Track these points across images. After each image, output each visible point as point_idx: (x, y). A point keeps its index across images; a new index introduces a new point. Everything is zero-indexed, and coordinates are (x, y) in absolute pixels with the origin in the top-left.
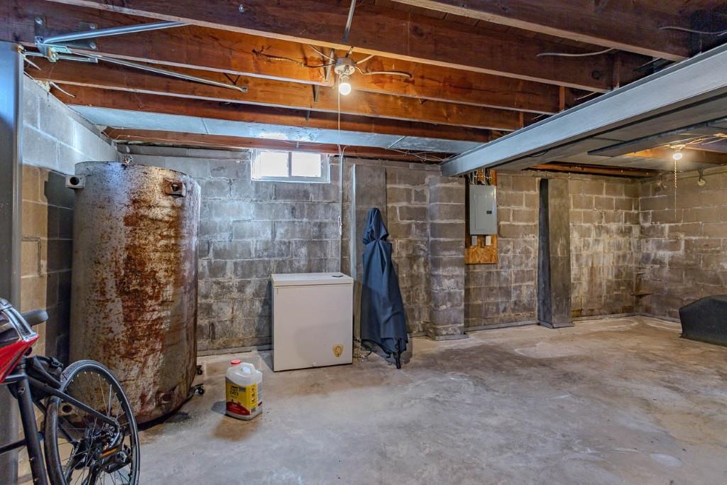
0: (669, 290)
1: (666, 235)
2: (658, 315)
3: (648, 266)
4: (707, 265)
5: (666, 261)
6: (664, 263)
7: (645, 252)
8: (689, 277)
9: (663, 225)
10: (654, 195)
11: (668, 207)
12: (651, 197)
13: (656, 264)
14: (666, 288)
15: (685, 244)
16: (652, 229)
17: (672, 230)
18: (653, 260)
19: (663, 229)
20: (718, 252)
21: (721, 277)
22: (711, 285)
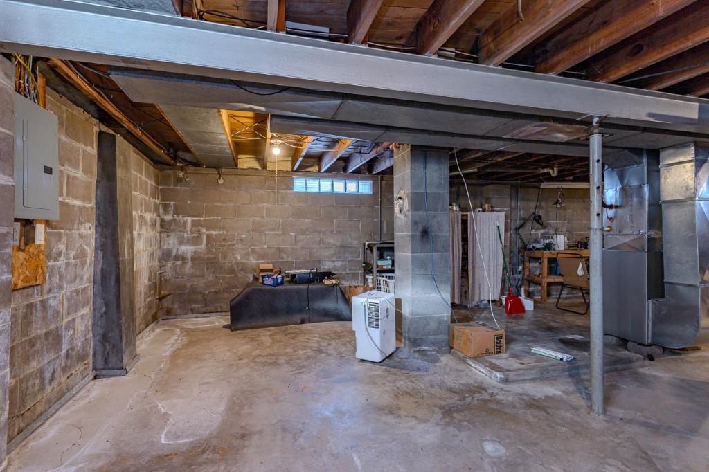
0: (191, 286)
1: (189, 229)
2: (180, 314)
3: (169, 264)
4: (225, 257)
5: (189, 256)
6: (186, 259)
7: (165, 247)
8: (210, 271)
9: (185, 219)
10: (176, 185)
11: (191, 201)
12: (172, 187)
13: (178, 260)
14: (188, 285)
15: (207, 238)
16: (173, 223)
17: (194, 224)
18: (175, 256)
19: (185, 223)
20: (233, 245)
21: (235, 267)
22: (228, 276)
